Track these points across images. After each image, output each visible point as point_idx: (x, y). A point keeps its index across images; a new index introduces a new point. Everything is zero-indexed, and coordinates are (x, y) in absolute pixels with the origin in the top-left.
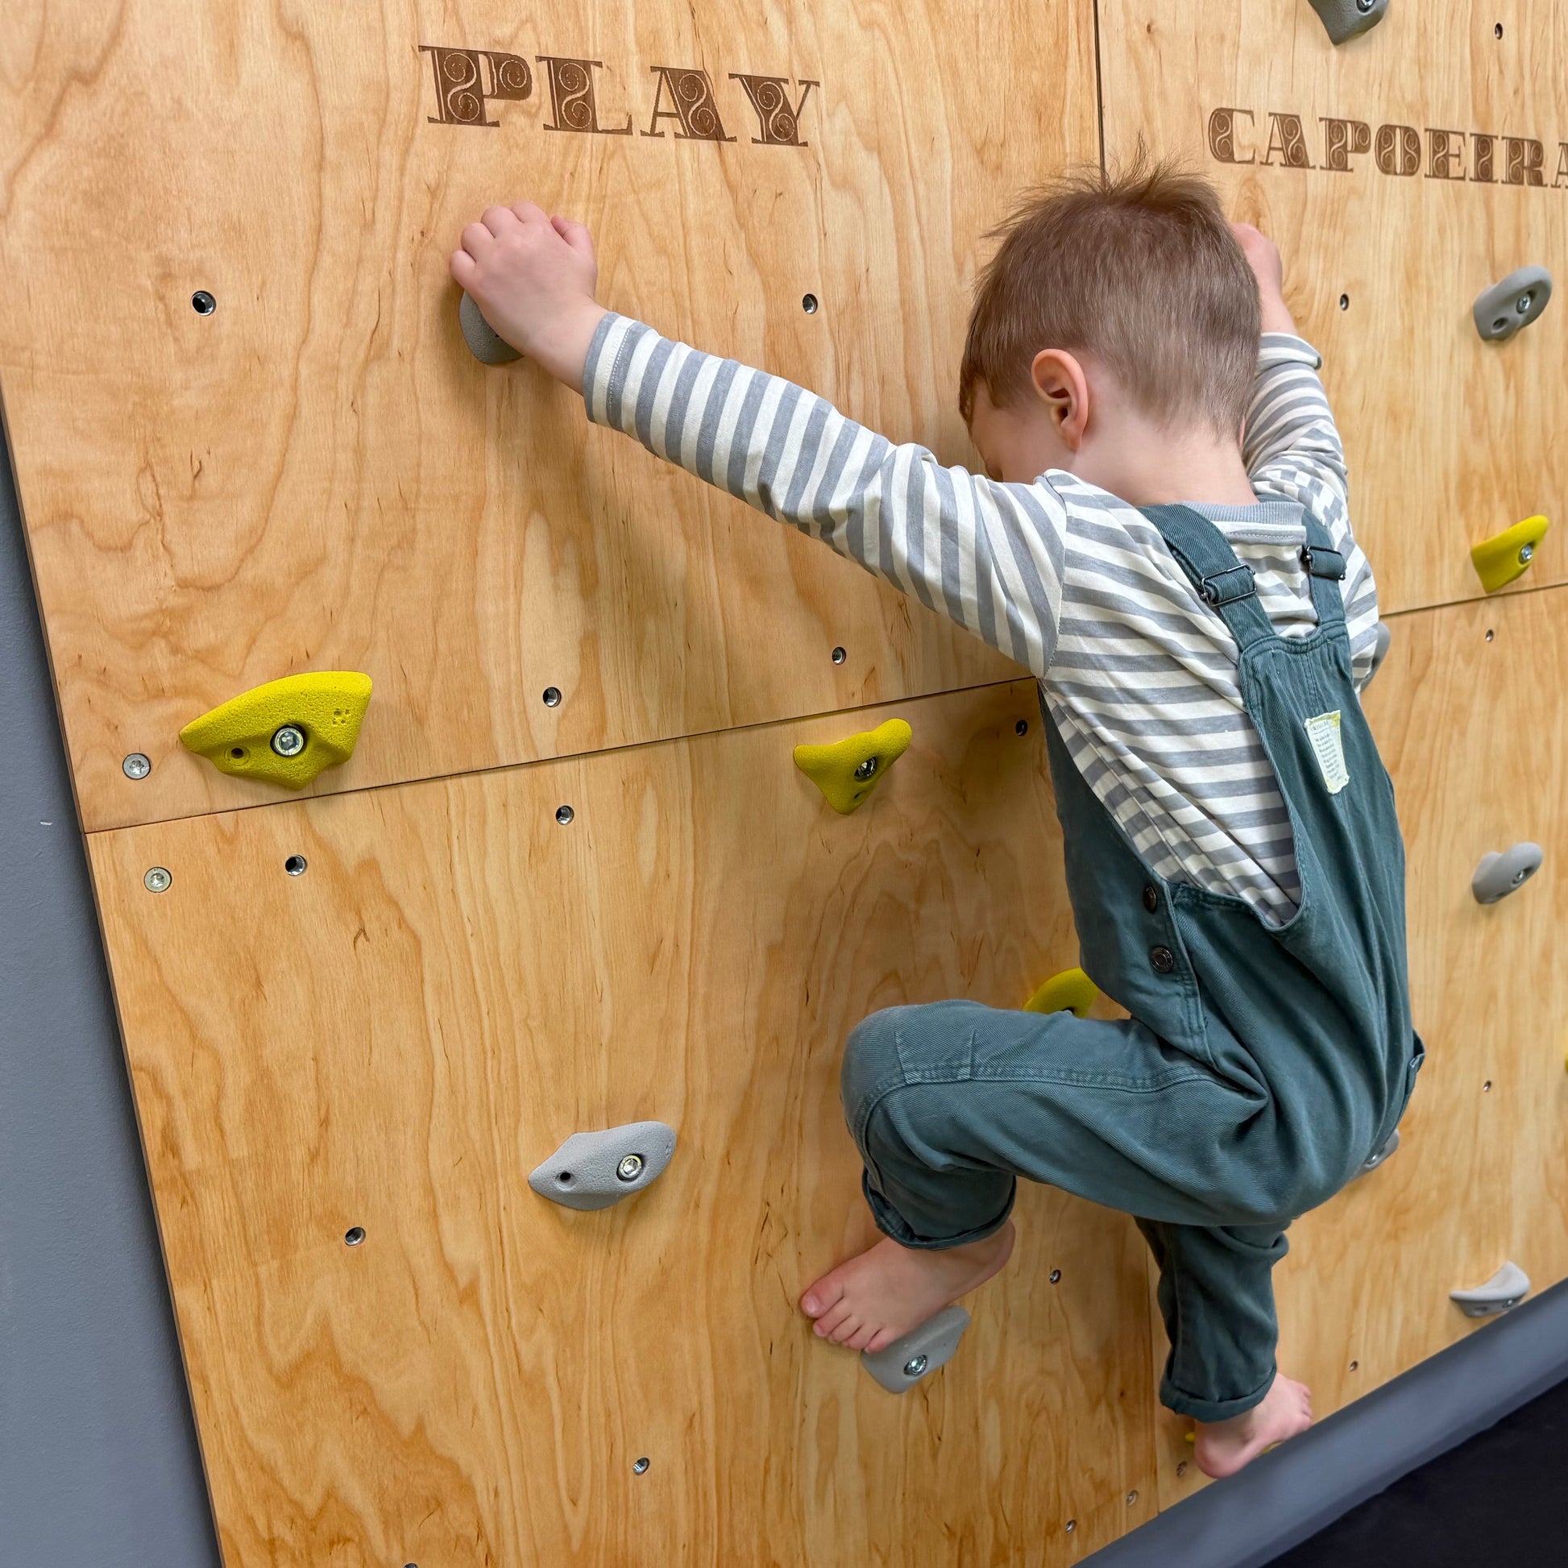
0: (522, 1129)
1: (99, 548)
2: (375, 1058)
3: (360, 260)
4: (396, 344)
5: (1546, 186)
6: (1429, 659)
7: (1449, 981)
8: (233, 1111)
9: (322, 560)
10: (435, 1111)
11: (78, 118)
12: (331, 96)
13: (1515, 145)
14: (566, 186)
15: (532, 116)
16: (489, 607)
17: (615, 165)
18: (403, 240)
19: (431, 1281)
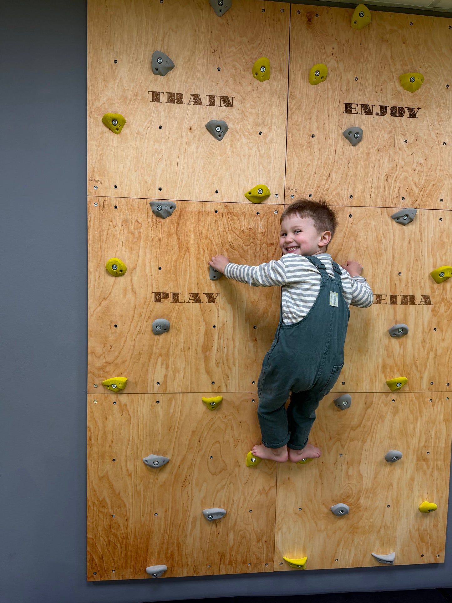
0: (143, 451)
1: (96, 357)
2: (121, 434)
3: (139, 321)
4: (142, 332)
5: (416, 304)
6: (372, 403)
7: (375, 478)
8: (100, 436)
9: (126, 361)
10: (129, 445)
11: (104, 303)
12: (138, 299)
13: (405, 297)
14: (172, 310)
15: (168, 301)
16: (150, 369)
17: (181, 307)
18: (146, 317)
19: (124, 471)
